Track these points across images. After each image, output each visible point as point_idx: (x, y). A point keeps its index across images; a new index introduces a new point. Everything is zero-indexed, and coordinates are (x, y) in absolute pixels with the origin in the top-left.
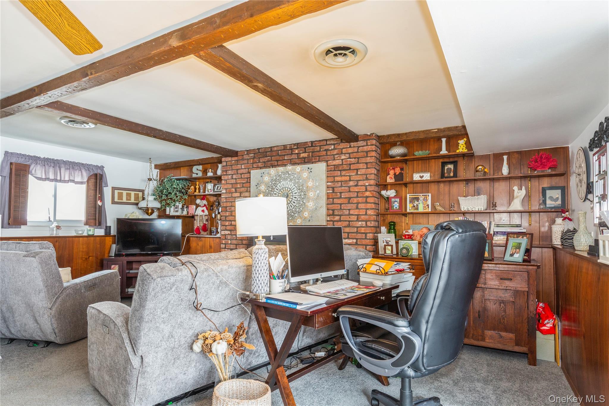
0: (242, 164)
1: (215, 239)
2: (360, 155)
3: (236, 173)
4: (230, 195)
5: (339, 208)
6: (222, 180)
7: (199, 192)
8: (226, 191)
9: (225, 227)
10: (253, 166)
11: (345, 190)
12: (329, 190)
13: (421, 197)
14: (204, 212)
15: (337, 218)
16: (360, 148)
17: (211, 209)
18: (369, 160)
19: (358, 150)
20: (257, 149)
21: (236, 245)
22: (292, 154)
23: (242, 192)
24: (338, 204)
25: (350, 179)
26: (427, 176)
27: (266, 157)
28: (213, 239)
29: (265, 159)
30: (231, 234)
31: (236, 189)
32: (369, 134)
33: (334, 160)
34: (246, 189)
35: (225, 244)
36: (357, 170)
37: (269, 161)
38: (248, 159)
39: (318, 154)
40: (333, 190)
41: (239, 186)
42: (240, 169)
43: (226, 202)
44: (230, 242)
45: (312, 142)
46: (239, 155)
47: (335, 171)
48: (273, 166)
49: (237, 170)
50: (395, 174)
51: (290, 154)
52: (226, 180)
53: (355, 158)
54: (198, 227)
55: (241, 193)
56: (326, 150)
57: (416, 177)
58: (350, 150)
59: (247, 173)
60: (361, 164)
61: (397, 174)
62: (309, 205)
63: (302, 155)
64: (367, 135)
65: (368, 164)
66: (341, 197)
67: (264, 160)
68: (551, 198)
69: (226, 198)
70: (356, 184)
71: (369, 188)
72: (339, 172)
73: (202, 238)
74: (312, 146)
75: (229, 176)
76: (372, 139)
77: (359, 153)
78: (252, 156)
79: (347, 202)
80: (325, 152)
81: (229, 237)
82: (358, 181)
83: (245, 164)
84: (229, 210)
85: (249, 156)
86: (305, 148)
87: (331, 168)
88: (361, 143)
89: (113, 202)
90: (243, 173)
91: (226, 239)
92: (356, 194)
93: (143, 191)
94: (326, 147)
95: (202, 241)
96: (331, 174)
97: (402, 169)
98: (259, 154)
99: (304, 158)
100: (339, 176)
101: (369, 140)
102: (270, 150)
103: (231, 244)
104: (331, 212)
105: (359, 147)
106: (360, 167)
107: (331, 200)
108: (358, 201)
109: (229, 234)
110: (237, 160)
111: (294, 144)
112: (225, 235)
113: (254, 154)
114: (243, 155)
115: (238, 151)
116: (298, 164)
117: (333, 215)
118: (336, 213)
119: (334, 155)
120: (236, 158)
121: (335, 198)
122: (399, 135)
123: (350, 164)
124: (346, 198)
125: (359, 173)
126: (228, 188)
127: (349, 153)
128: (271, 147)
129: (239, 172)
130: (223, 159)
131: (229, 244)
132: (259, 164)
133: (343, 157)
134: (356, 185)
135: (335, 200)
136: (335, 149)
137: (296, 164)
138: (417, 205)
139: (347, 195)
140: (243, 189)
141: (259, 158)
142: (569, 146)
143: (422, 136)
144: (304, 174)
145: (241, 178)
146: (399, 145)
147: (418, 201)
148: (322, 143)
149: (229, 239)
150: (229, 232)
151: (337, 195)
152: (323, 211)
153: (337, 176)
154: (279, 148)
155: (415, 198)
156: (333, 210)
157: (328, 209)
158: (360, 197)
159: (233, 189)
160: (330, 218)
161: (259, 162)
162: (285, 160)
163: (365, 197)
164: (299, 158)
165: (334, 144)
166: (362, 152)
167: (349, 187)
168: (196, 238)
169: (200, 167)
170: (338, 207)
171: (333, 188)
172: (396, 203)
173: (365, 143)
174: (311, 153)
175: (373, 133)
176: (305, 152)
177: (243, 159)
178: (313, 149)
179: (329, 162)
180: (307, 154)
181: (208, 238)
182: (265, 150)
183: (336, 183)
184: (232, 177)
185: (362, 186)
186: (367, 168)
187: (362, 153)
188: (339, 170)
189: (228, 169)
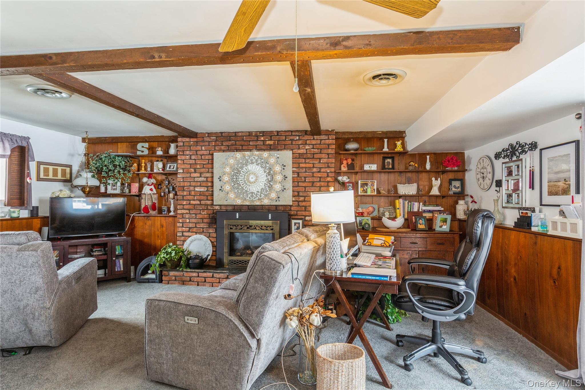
0: (202, 146)
1: (167, 218)
2: (322, 146)
3: (195, 154)
4: (188, 175)
5: (304, 190)
6: (178, 159)
7: (146, 169)
8: (183, 171)
9: (182, 206)
10: (215, 148)
11: (309, 175)
12: (294, 175)
13: (369, 182)
14: (152, 191)
15: (302, 199)
16: (323, 141)
17: (159, 188)
18: (330, 151)
19: (321, 143)
20: (220, 133)
21: (196, 223)
22: (257, 140)
23: (203, 173)
24: (302, 187)
25: (313, 166)
26: (374, 167)
27: (230, 141)
28: (165, 218)
29: (229, 143)
30: (189, 213)
31: (195, 169)
32: (330, 130)
33: (299, 149)
34: (207, 170)
35: (183, 223)
36: (320, 159)
37: (233, 145)
38: (209, 142)
39: (283, 142)
40: (298, 175)
41: (198, 167)
42: (200, 150)
43: (183, 181)
44: (188, 221)
45: (278, 132)
46: (198, 136)
47: (300, 158)
48: (237, 150)
49: (196, 151)
50: (347, 164)
51: (255, 141)
52: (183, 160)
53: (318, 149)
54: (146, 206)
55: (201, 173)
56: (291, 140)
57: (367, 167)
58: (314, 142)
59: (208, 155)
60: (324, 155)
61: (349, 164)
62: (276, 187)
63: (268, 142)
64: (329, 131)
65: (330, 155)
66: (305, 181)
67: (227, 144)
68: (455, 187)
69: (183, 178)
70: (319, 170)
71: (330, 174)
72: (304, 160)
73: (151, 218)
74: (278, 135)
75: (187, 156)
76: (333, 135)
77: (322, 145)
78: (214, 139)
79: (311, 185)
80: (290, 142)
81: (187, 216)
82: (320, 168)
83: (206, 146)
84: (186, 190)
85: (210, 139)
86: (271, 137)
87: (296, 156)
88: (323, 137)
89: (39, 179)
90: (203, 155)
91: (183, 218)
92: (319, 179)
93: (70, 167)
94: (292, 138)
95: (151, 220)
96: (296, 161)
97: (353, 160)
98: (222, 137)
99: (271, 145)
100: (304, 163)
101: (330, 135)
102: (234, 135)
103: (189, 222)
104: (296, 193)
105: (321, 140)
106: (322, 157)
107: (297, 183)
108: (321, 184)
109: (187, 213)
110: (197, 142)
111: (260, 132)
112: (183, 214)
113: (217, 137)
114: (203, 137)
115: (198, 133)
116: (264, 150)
117: (298, 196)
118: (301, 194)
119: (299, 145)
120: (195, 140)
121: (300, 182)
122: (351, 133)
123: (314, 154)
124: (309, 182)
125: (321, 162)
126: (186, 168)
127: (313, 145)
128: (235, 132)
129: (199, 153)
130: (179, 139)
131: (187, 223)
132: (222, 147)
133: (307, 147)
134: (319, 172)
135: (299, 183)
136: (299, 139)
137: (261, 149)
138: (366, 189)
139: (311, 179)
140: (204, 169)
141: (222, 141)
142: (465, 152)
143: (370, 136)
144: (271, 159)
145: (202, 159)
146: (353, 141)
147: (367, 186)
148: (287, 134)
149: (187, 218)
150: (188, 211)
151: (301, 179)
152: (289, 193)
153: (301, 163)
154: (244, 134)
155: (365, 184)
156: (298, 192)
157: (293, 191)
158: (322, 182)
159: (192, 169)
160: (295, 199)
161: (222, 145)
162: (250, 145)
163: (326, 182)
164: (265, 145)
165: (299, 136)
166: (324, 144)
167: (313, 173)
168: (143, 217)
169: (146, 145)
170: (302, 189)
171: (298, 173)
172: (350, 187)
173: (327, 138)
174: (277, 142)
175: (334, 130)
176: (271, 140)
177: (203, 141)
178: (278, 138)
179: (294, 150)
180: (273, 142)
181: (159, 218)
182: (229, 134)
183: (301, 169)
184: (190, 157)
185: (324, 172)
186: (328, 158)
187: (324, 146)
188: (304, 158)
189: (186, 149)
